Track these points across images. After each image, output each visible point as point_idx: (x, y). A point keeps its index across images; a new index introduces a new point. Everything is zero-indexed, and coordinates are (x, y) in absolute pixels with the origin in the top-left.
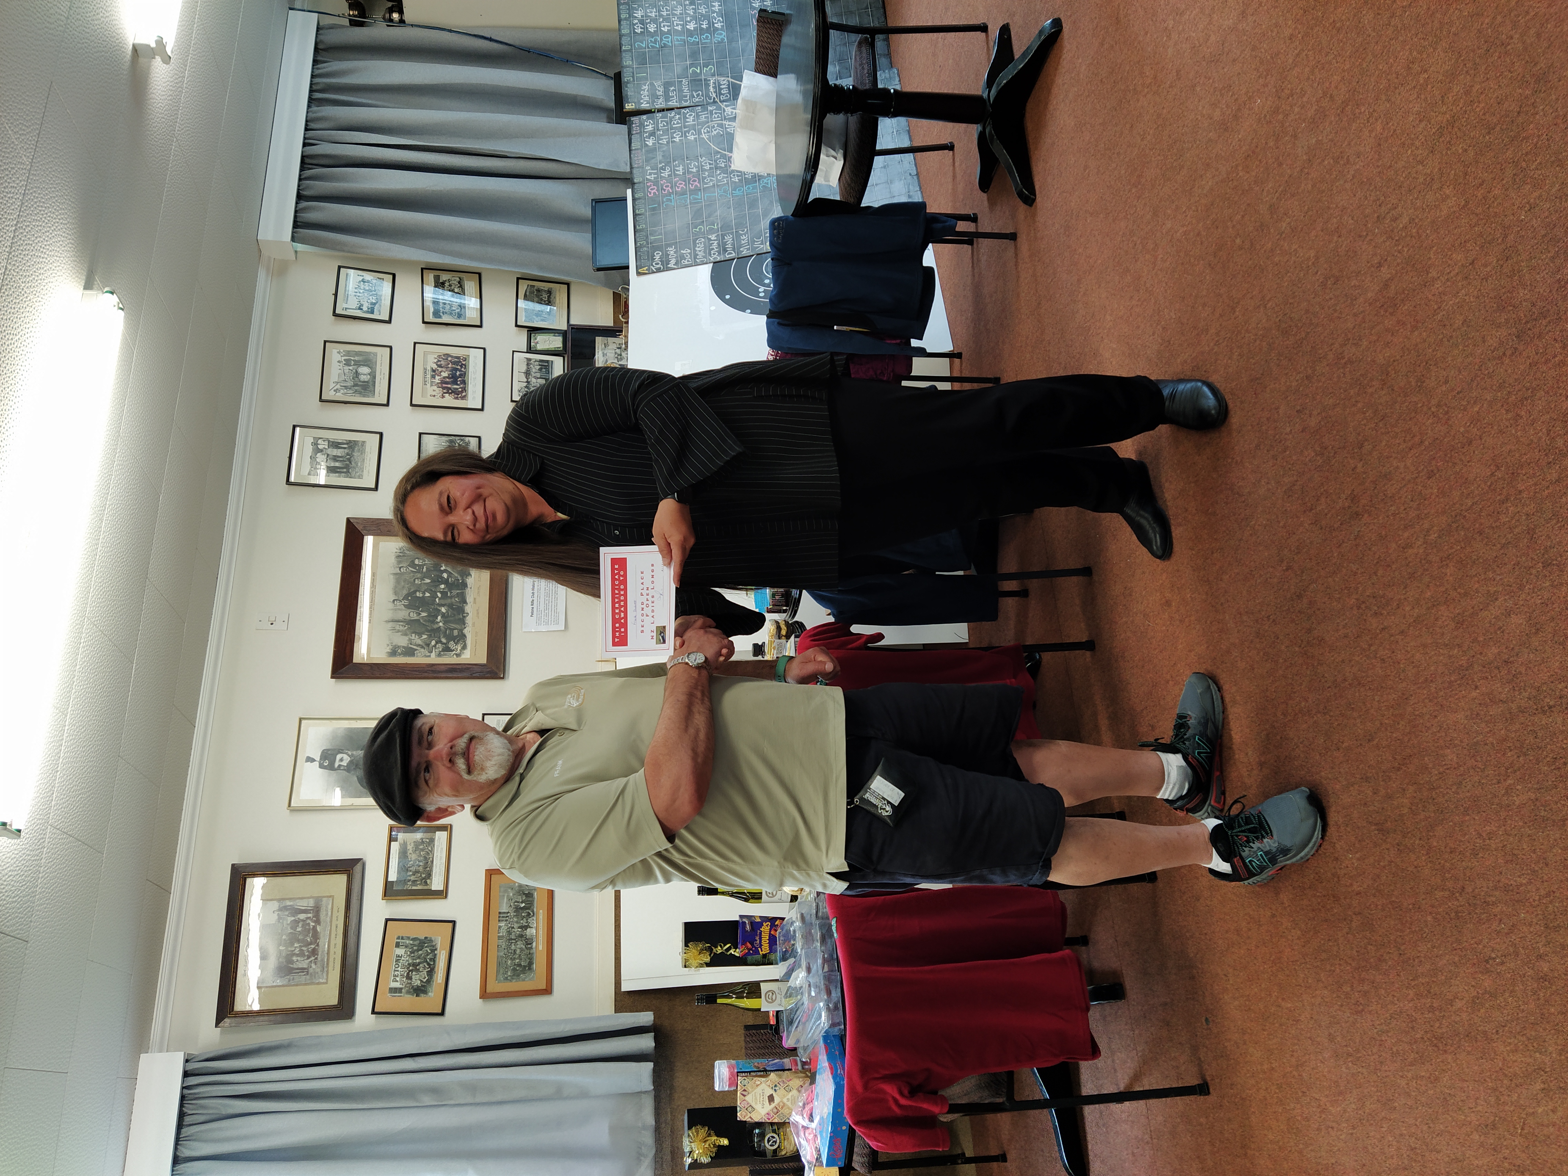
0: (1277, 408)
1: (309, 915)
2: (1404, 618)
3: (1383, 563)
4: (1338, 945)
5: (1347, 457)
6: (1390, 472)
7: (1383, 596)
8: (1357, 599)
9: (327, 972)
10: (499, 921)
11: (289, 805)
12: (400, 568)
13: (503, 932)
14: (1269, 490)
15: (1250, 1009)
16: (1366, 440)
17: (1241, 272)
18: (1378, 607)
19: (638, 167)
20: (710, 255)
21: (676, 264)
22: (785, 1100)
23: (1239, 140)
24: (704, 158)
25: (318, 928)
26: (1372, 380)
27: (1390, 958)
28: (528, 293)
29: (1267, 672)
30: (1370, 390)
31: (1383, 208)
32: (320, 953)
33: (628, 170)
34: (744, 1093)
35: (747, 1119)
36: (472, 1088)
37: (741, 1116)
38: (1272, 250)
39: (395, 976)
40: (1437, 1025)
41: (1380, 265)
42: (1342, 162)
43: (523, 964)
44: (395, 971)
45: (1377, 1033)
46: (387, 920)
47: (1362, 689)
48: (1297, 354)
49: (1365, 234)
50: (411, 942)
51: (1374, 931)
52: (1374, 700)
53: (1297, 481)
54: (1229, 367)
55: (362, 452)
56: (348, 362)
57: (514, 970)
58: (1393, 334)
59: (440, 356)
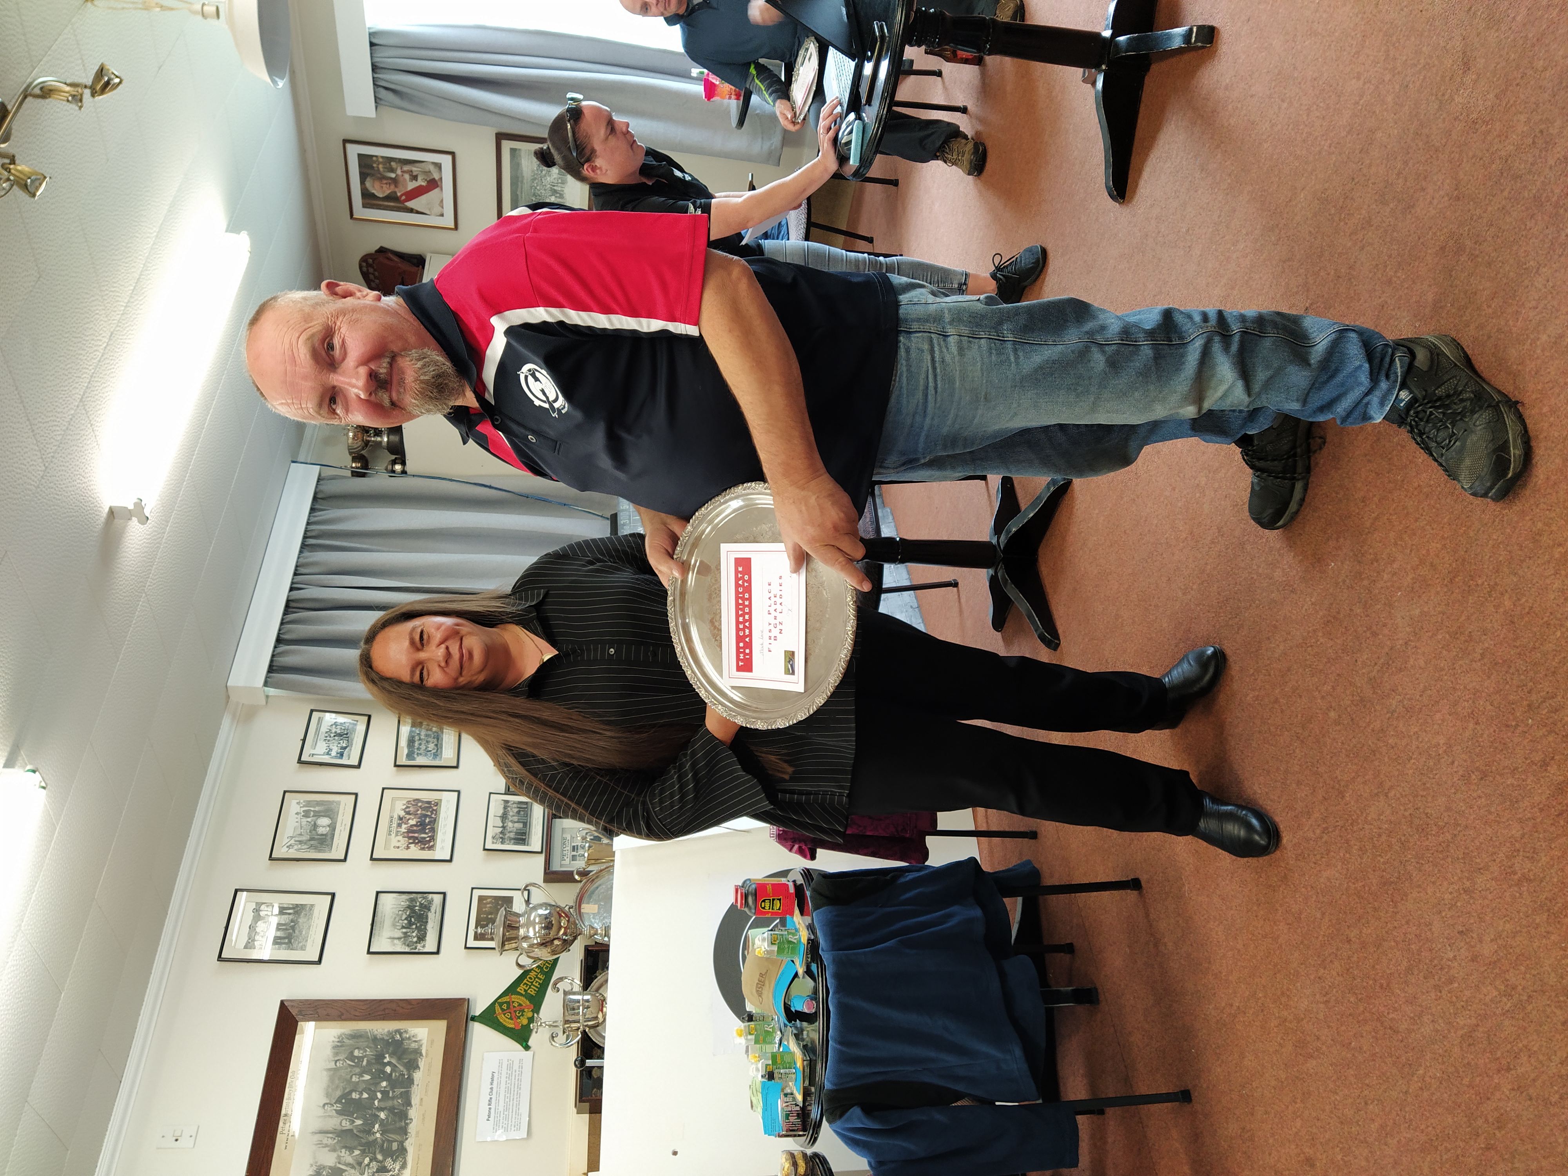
0: (1428, 925)
12: (336, 1062)
14: (1437, 1030)
23: (1313, 604)
38: (1382, 731)
48: (1443, 859)
53: (1478, 1026)
55: (309, 916)
56: (306, 814)
59: (408, 802)
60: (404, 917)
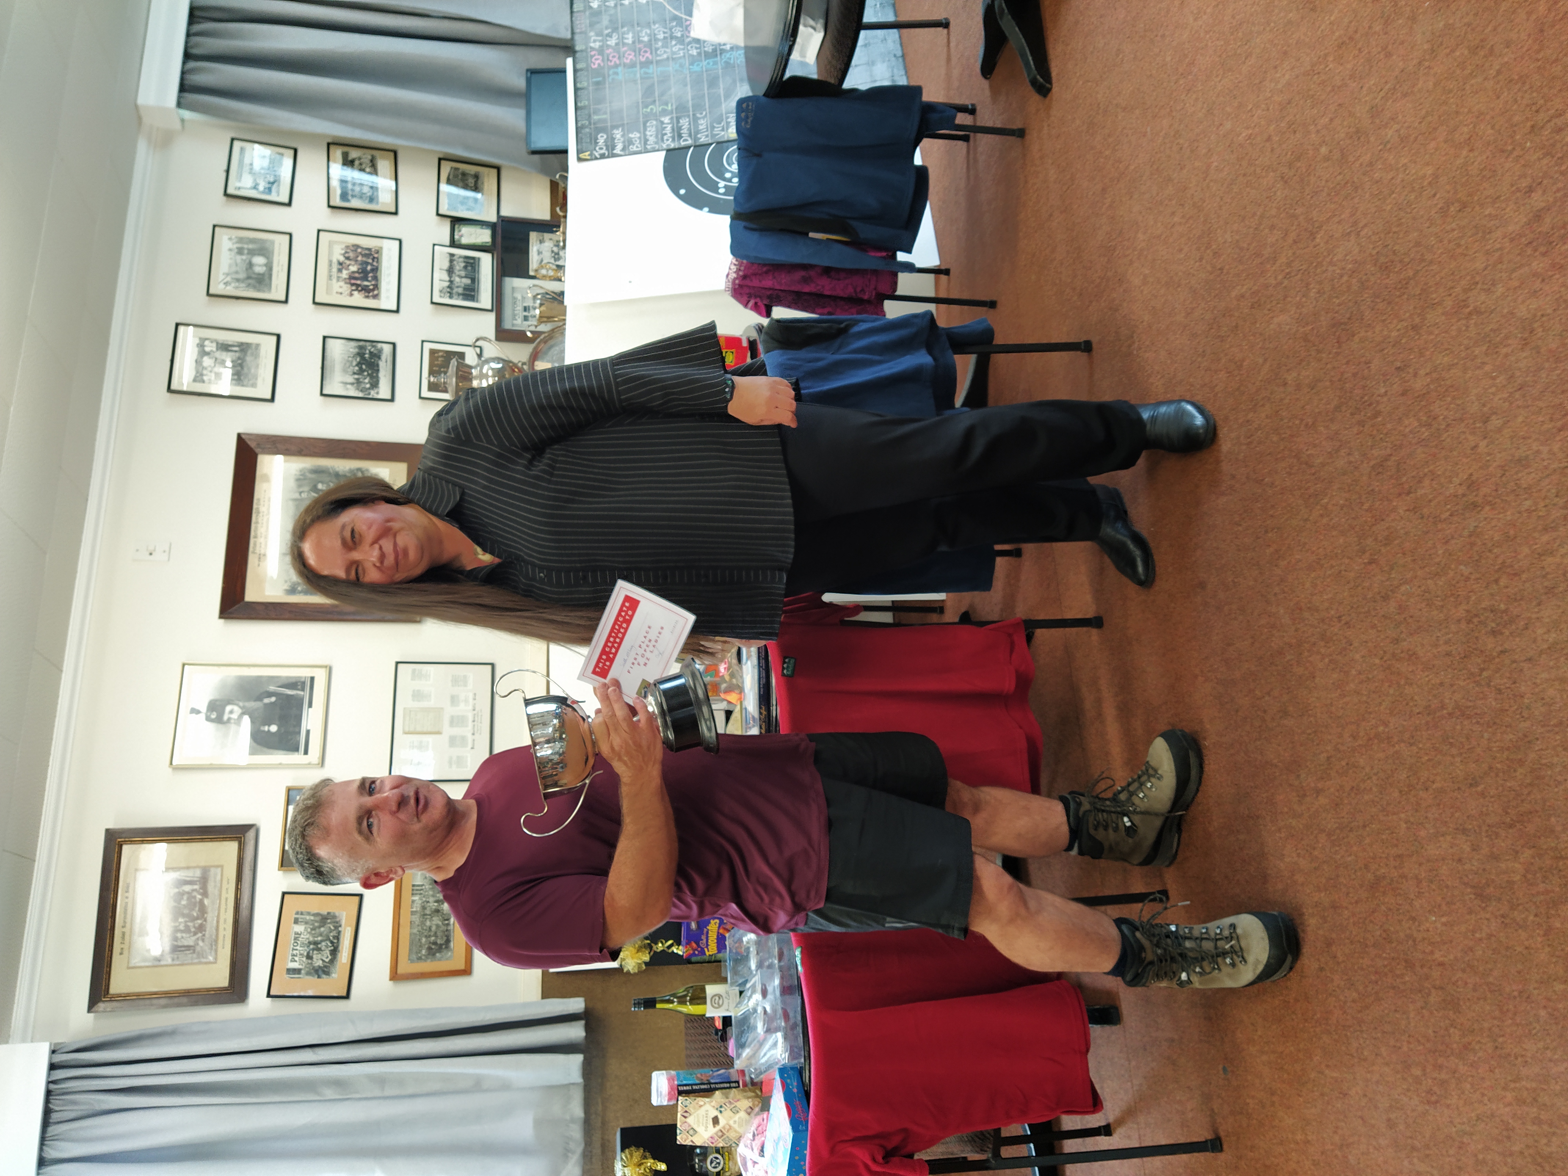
0: (1368, 363)
1: (196, 887)
2: (1535, 641)
3: (1508, 570)
4: (1408, 1018)
5: (1464, 432)
6: (1527, 457)
7: (1506, 611)
8: (1468, 611)
9: (216, 951)
10: (413, 894)
11: (171, 763)
12: (300, 493)
13: (417, 907)
14: (1351, 462)
15: (1282, 1068)
16: (1495, 413)
17: (1326, 189)
18: (1498, 625)
19: (581, 33)
20: (662, 140)
21: (623, 149)
22: (731, 1123)
23: (1330, 23)
24: (657, 26)
25: (206, 902)
26: (1507, 337)
27: (1481, 1048)
28: (451, 177)
29: (1333, 683)
30: (1504, 350)
31: (1541, 115)
32: (208, 929)
33: (569, 36)
34: (685, 1114)
35: (688, 1143)
36: (381, 1081)
37: (682, 1139)
38: (1371, 164)
39: (293, 955)
40: (1544, 1141)
41: (1530, 190)
42: (1482, 53)
43: (439, 942)
44: (293, 949)
45: (1457, 1132)
46: (284, 894)
47: (1466, 723)
48: (1400, 296)
49: (1510, 148)
50: (312, 918)
51: (1460, 1013)
52: (1482, 737)
53: (1391, 455)
54: (1303, 307)
55: (256, 356)
56: (240, 251)
57: (430, 949)
58: (1543, 280)
59: (347, 247)
60: (354, 363)
